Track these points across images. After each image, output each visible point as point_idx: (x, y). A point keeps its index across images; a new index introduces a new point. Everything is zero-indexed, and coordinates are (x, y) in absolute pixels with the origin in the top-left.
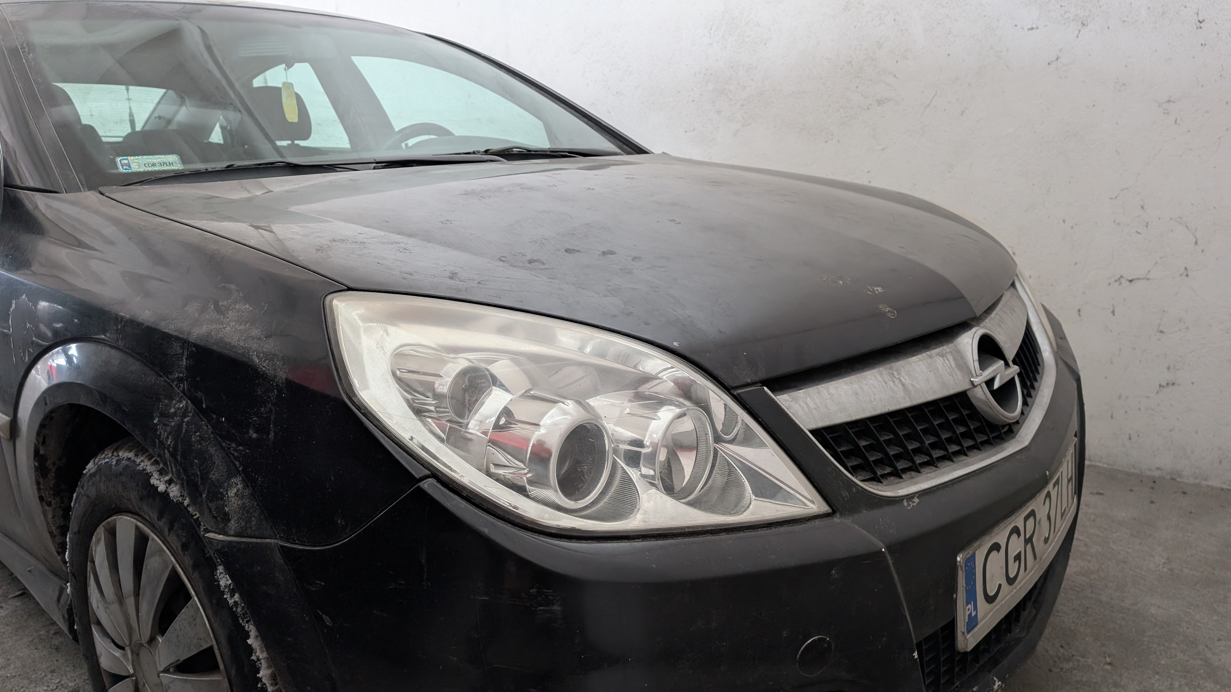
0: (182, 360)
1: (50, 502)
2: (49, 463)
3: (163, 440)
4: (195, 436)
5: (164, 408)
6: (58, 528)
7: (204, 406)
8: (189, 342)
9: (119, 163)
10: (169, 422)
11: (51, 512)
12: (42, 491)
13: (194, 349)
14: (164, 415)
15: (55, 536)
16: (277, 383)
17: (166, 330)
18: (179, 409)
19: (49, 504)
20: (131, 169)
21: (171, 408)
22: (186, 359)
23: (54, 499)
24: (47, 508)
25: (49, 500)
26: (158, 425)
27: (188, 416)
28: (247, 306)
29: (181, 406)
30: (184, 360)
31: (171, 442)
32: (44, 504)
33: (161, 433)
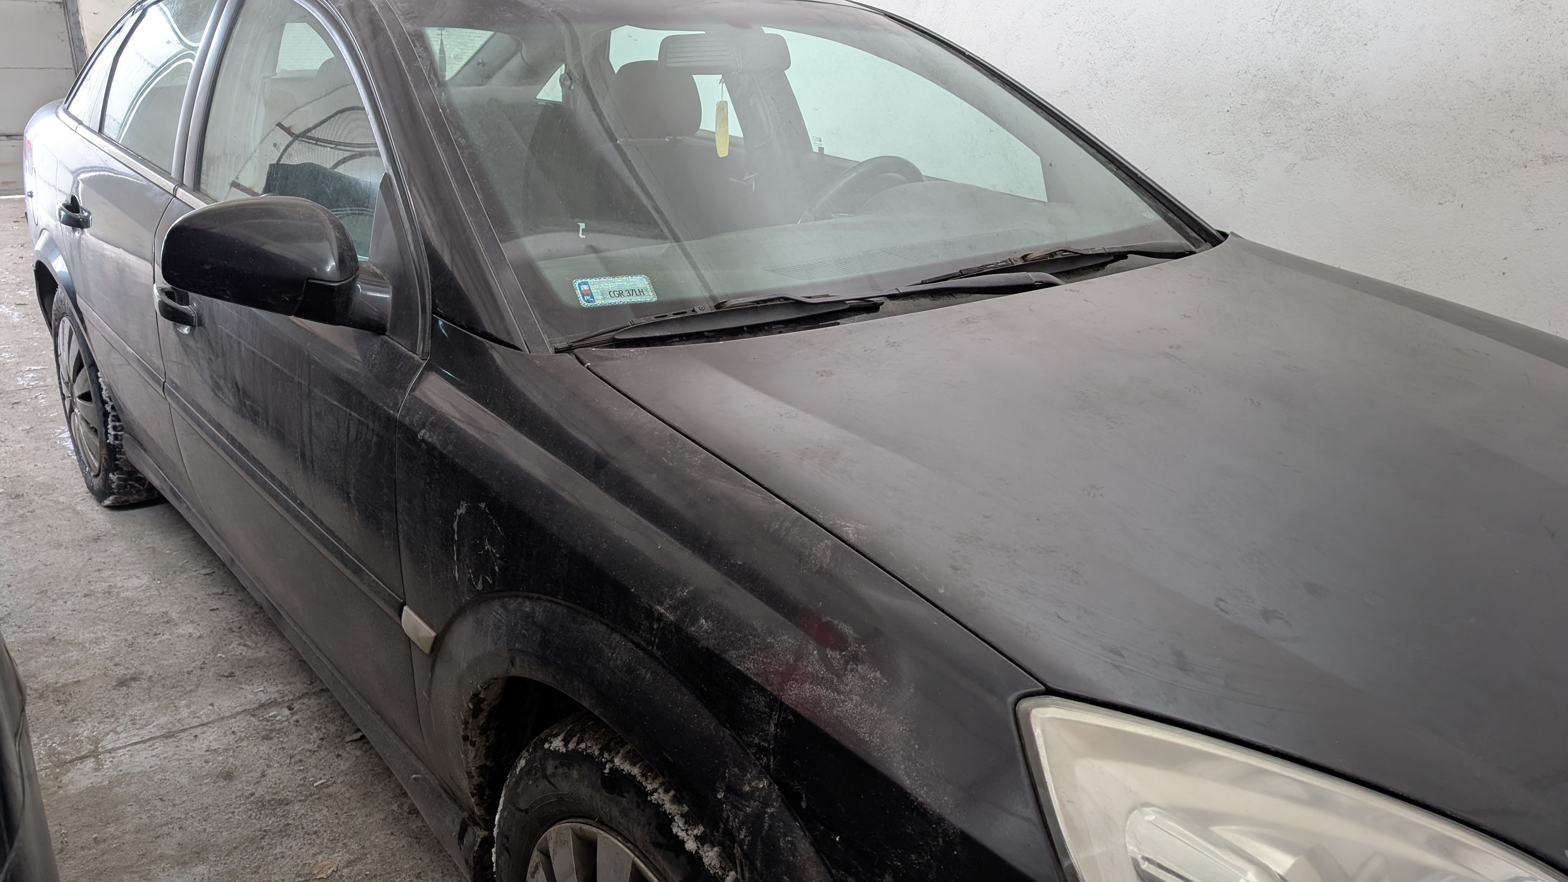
0: (769, 724)
1: (475, 742)
2: (484, 706)
3: (732, 829)
4: (785, 840)
5: (732, 779)
6: (477, 768)
7: (804, 805)
8: (782, 704)
9: (578, 288)
10: (742, 804)
11: (474, 752)
12: (469, 730)
13: (791, 717)
14: (733, 790)
15: (473, 777)
16: (944, 830)
17: (739, 667)
18: (757, 789)
19: (473, 744)
20: (594, 301)
21: (745, 784)
22: (776, 725)
23: (480, 738)
24: (470, 747)
25: (474, 740)
26: (725, 803)
27: (773, 806)
28: (878, 674)
29: (761, 786)
30: (773, 726)
31: (745, 836)
32: (468, 743)
33: (729, 817)
